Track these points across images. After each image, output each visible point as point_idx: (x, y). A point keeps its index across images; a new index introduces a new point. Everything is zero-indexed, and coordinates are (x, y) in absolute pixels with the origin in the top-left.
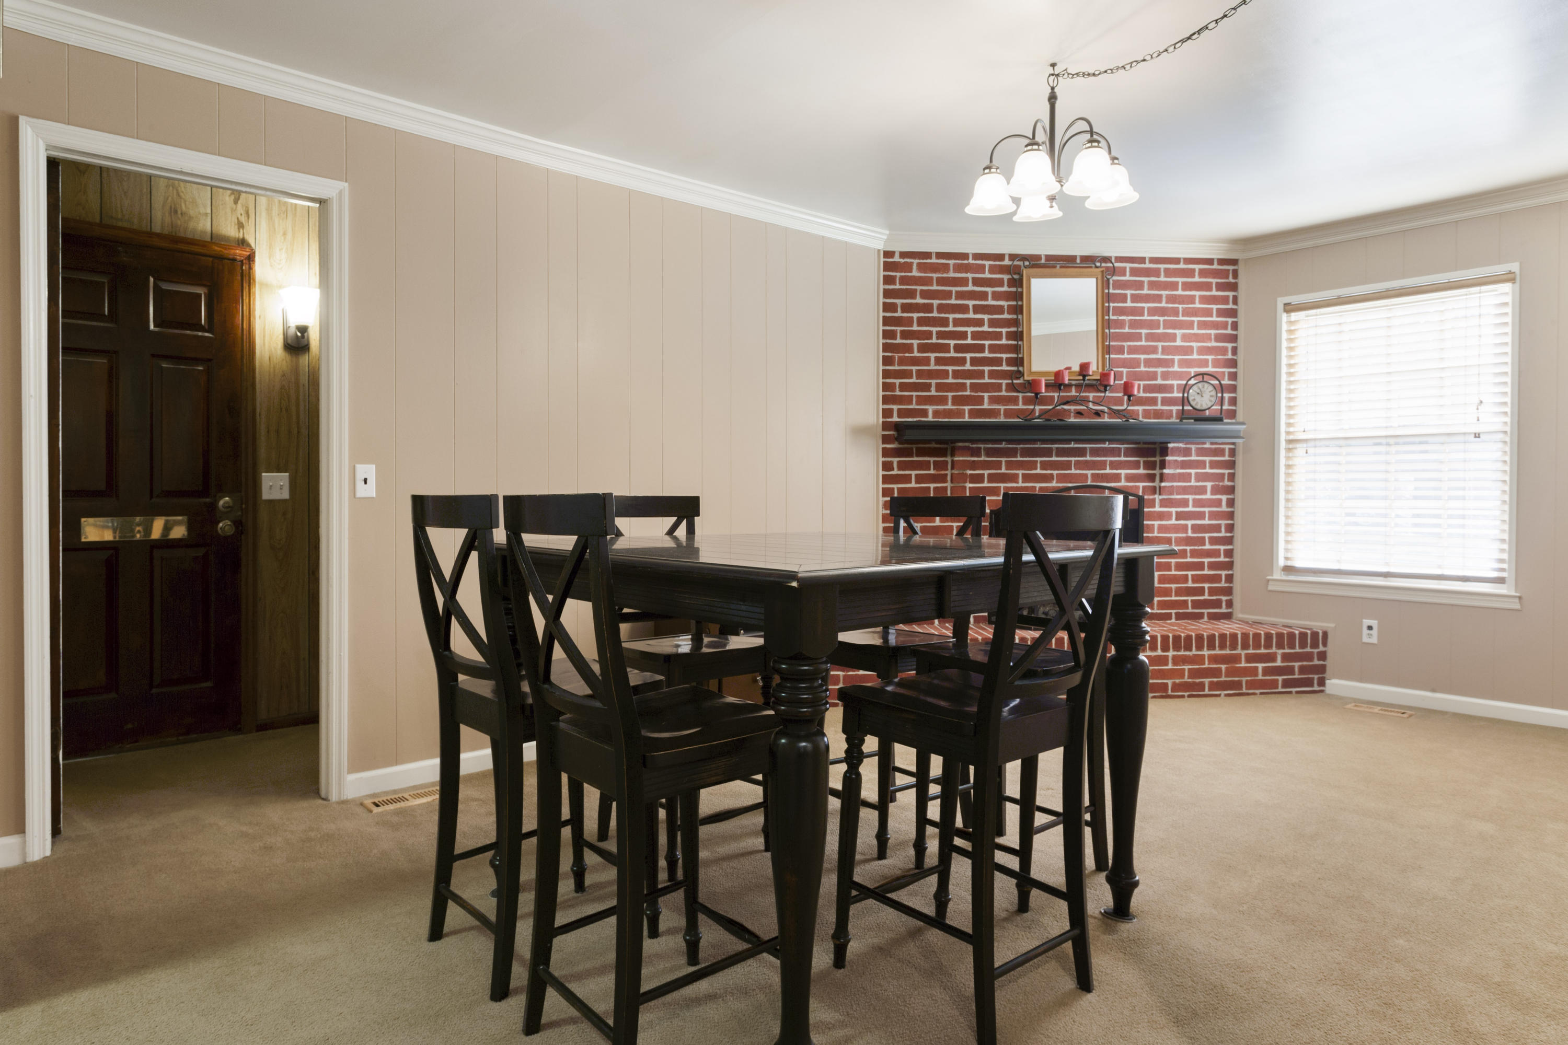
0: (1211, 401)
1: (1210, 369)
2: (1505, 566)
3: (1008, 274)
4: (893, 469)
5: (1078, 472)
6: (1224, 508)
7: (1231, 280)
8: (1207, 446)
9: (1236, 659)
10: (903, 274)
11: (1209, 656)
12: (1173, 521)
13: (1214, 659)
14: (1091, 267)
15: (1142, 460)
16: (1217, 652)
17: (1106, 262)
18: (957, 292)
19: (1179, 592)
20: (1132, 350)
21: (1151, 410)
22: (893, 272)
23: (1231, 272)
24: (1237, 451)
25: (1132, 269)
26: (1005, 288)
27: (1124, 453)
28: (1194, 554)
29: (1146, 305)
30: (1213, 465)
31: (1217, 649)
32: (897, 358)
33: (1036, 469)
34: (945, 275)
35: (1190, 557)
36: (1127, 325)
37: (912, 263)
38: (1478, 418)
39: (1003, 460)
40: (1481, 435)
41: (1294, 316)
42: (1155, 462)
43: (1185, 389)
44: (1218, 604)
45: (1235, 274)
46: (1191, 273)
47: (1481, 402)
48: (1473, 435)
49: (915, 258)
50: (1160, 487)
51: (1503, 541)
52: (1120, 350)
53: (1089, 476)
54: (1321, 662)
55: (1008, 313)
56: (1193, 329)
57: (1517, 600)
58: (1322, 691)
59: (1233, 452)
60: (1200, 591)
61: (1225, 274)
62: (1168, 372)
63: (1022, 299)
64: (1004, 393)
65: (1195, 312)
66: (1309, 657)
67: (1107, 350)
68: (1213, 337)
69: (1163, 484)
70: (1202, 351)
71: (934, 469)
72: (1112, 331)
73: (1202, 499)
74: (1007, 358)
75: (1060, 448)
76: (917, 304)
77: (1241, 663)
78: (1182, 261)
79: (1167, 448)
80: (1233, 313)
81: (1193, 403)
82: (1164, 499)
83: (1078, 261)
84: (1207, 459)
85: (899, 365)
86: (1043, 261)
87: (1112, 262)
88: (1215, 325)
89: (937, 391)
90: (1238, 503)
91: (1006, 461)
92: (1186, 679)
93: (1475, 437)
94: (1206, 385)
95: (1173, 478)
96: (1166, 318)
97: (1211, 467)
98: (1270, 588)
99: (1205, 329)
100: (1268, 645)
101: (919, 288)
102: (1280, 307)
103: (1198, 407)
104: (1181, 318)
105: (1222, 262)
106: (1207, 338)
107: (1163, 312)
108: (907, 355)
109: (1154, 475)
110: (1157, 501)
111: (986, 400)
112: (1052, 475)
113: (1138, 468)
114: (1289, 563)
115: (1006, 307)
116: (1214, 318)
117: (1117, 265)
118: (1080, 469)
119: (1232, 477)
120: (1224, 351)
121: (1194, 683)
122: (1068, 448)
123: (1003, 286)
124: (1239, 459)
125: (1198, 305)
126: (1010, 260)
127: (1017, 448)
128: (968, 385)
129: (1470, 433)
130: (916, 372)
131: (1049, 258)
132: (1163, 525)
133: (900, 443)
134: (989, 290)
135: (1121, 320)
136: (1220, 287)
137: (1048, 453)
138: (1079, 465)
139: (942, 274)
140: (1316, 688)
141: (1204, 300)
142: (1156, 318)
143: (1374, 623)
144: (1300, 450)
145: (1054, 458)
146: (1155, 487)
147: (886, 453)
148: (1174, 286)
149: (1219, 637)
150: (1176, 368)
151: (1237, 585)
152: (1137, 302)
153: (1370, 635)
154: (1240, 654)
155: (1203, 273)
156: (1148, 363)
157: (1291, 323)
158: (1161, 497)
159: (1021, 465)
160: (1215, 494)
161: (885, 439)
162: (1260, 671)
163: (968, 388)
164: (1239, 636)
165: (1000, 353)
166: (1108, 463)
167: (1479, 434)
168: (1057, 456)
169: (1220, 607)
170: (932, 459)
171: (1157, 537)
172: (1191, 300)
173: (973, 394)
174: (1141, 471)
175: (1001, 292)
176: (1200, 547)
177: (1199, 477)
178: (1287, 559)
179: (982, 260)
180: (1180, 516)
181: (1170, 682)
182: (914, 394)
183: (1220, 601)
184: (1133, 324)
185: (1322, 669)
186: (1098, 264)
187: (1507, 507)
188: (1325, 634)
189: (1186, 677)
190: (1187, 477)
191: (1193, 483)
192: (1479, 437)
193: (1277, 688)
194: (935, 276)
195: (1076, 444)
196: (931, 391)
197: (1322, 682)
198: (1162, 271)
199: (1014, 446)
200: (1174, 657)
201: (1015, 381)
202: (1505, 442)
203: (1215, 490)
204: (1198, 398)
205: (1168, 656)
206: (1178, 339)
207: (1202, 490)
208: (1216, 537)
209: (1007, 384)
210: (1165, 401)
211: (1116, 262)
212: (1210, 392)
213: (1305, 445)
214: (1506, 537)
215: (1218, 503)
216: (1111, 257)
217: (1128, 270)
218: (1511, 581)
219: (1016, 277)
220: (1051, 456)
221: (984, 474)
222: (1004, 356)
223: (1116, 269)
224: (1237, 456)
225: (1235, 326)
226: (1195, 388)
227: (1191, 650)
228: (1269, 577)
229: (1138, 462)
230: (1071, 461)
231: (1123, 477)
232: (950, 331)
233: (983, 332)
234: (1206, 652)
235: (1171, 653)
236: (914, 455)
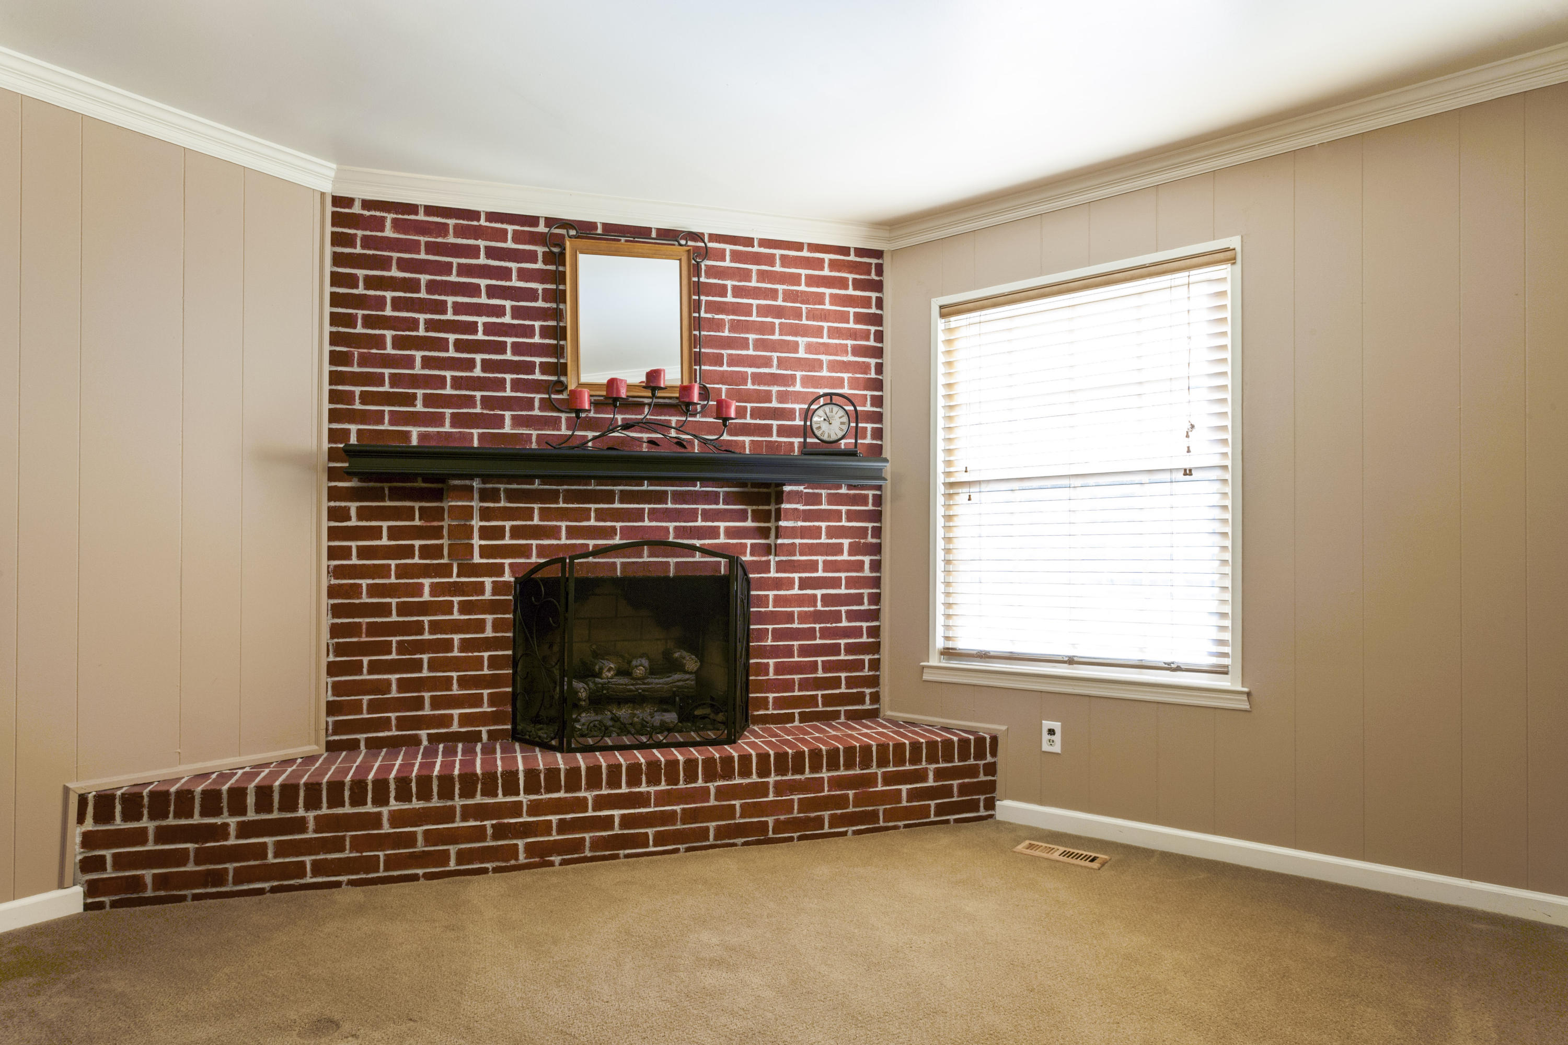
0: (841, 430)
1: (846, 391)
2: (1227, 650)
3: (544, 246)
4: (349, 519)
5: (654, 524)
6: (867, 572)
7: (873, 276)
8: (844, 490)
9: (870, 780)
10: (368, 233)
11: (830, 779)
12: (796, 591)
13: (836, 783)
14: (674, 245)
15: (749, 509)
16: (842, 772)
17: (695, 240)
18: (459, 265)
19: (804, 685)
20: (733, 361)
21: (763, 441)
22: (350, 228)
23: (873, 266)
24: (883, 497)
25: (733, 253)
26: (539, 265)
27: (723, 500)
28: (825, 633)
29: (755, 302)
30: (851, 516)
31: (842, 768)
32: (356, 356)
33: (589, 519)
34: (440, 240)
35: (820, 638)
36: (727, 327)
37: (384, 218)
38: (1188, 447)
39: (536, 506)
40: (1193, 472)
41: (955, 321)
42: (770, 511)
43: (807, 415)
44: (860, 699)
45: (880, 270)
46: (819, 264)
47: (1193, 426)
48: (1183, 472)
49: (389, 212)
50: (776, 545)
51: (1223, 615)
52: (717, 360)
53: (671, 530)
54: (990, 778)
55: (544, 300)
56: (822, 337)
57: (1245, 697)
58: (991, 816)
59: (878, 500)
60: (836, 683)
61: (866, 268)
62: (787, 392)
63: (564, 282)
64: (536, 412)
65: (825, 316)
66: (972, 771)
67: (697, 359)
68: (849, 349)
69: (779, 541)
70: (833, 366)
71: (420, 519)
72: (703, 333)
73: (836, 561)
74: (541, 363)
75: (626, 491)
76: (392, 278)
77: (877, 787)
78: (806, 247)
79: (782, 492)
80: (877, 320)
81: (818, 433)
82: (782, 561)
83: (654, 235)
84: (844, 508)
85: (360, 365)
86: (599, 231)
87: (704, 242)
88: (853, 334)
89: (425, 406)
90: (886, 566)
91: (540, 508)
92: (795, 814)
93: (1185, 474)
94: (835, 408)
95: (793, 532)
96: (783, 320)
97: (849, 520)
98: (925, 677)
99: (838, 338)
100: (916, 759)
101: (395, 255)
102: (935, 311)
103: (825, 438)
104: (804, 322)
105: (860, 252)
106: (843, 350)
107: (778, 312)
108: (374, 351)
109: (769, 529)
110: (772, 563)
111: (508, 421)
112: (614, 528)
113: (745, 520)
114: (950, 645)
115: (540, 292)
116: (851, 325)
117: (710, 245)
118: (657, 521)
119: (877, 532)
120: (865, 368)
121: (809, 818)
122: (638, 491)
123: (535, 262)
124: (887, 509)
125: (828, 306)
126: (546, 226)
127: (558, 490)
128: (478, 398)
129: (1178, 469)
130: (390, 378)
131: (608, 228)
132: (780, 595)
133: (361, 480)
134: (514, 266)
135: (718, 319)
136: (858, 285)
137: (608, 497)
138: (654, 515)
139: (436, 238)
140: (982, 813)
141: (835, 299)
142: (769, 319)
143: (1057, 725)
144: (961, 498)
145: (617, 505)
146: (769, 546)
147: (333, 494)
148: (795, 279)
149: (844, 751)
150: (798, 388)
151: (885, 673)
152: (742, 297)
153: (1051, 742)
154: (876, 773)
155: (834, 265)
156: (757, 378)
157: (950, 330)
158: (777, 559)
159: (563, 514)
160: (855, 555)
161: (333, 474)
162: (904, 794)
163: (478, 403)
164: (874, 749)
165: (531, 356)
166: (700, 512)
167: (1190, 470)
168: (621, 502)
169: (863, 703)
170: (417, 505)
171: (772, 612)
172: (820, 298)
173: (485, 412)
174: (749, 523)
175: (533, 269)
176: (834, 625)
177: (832, 533)
178: (947, 638)
179: (502, 223)
180: (804, 584)
181: (770, 820)
182: (387, 409)
183: (863, 695)
184: (735, 326)
185: (990, 787)
186: (683, 242)
187: (1228, 570)
188: (994, 739)
189: (796, 811)
190: (816, 533)
191: (824, 540)
192: (1191, 475)
193: (929, 816)
194: (423, 239)
195: (651, 485)
196: (415, 406)
197: (990, 805)
198: (778, 257)
199: (554, 487)
200: (777, 783)
201: (553, 396)
202: (1225, 481)
203: (853, 550)
204: (825, 426)
205: (768, 783)
206: (801, 349)
207: (838, 549)
208: (856, 610)
209: (541, 400)
210: (782, 431)
211: (709, 241)
212: (840, 418)
213: (966, 490)
214: (1227, 609)
215: (859, 566)
216: (703, 234)
217: (728, 253)
218: (1236, 671)
219: (556, 250)
220: (613, 503)
221: (504, 527)
222: (538, 360)
223: (708, 249)
224: (883, 505)
225: (879, 336)
226: (820, 412)
227: (803, 773)
228: (922, 664)
229: (745, 511)
230: (644, 509)
231: (722, 531)
232: (448, 321)
233: (503, 324)
234: (825, 774)
235: (772, 779)
236: (387, 498)
